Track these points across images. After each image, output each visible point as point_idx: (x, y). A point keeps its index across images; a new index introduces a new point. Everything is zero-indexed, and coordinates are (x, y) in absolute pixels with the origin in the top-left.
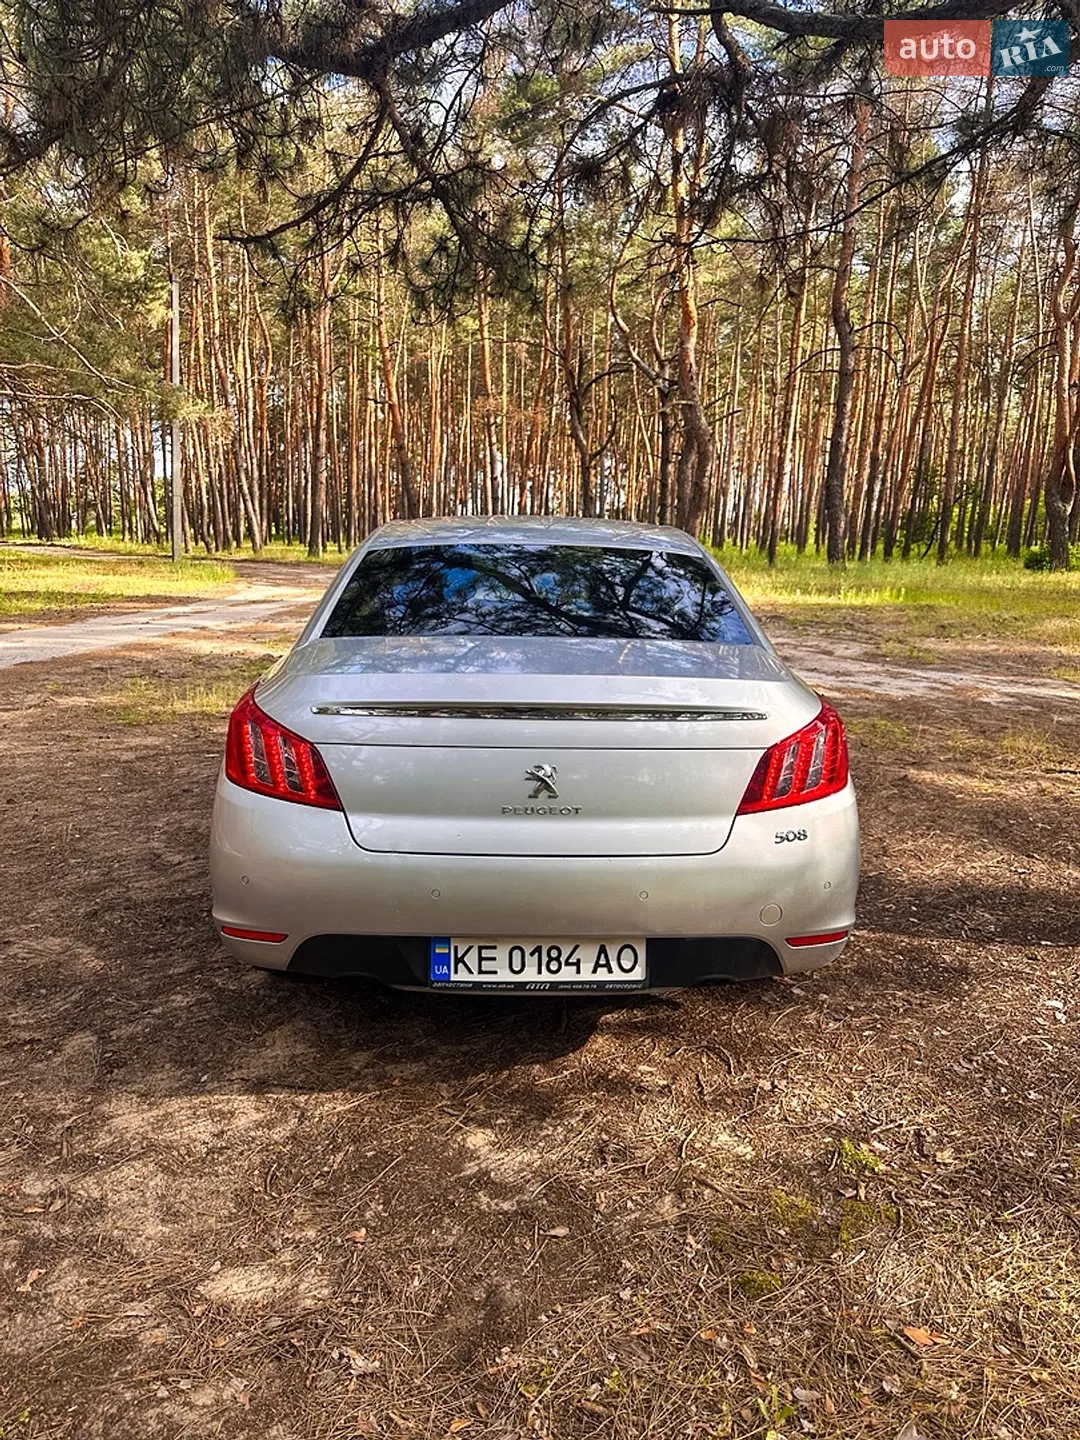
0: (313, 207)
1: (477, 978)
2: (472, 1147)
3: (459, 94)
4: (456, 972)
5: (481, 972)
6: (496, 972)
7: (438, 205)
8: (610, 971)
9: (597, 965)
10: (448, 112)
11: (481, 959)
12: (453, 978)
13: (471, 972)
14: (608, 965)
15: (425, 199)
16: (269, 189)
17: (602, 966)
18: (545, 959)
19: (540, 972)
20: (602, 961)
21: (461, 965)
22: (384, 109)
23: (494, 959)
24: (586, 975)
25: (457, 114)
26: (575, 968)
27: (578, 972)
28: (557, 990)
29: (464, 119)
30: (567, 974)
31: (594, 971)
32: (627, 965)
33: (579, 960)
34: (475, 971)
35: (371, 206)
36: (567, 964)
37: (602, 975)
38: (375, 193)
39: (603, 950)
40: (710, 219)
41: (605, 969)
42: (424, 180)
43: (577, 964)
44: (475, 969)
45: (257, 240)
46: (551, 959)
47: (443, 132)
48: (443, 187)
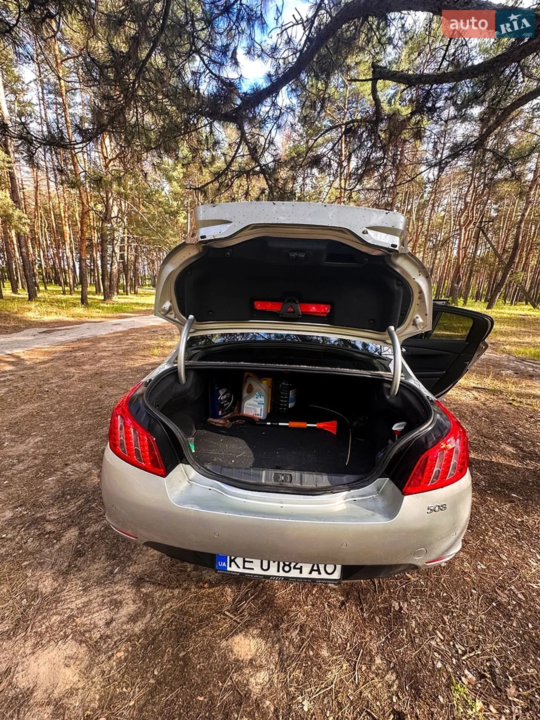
0: (217, 176)
1: (241, 570)
3: (270, 132)
4: (230, 566)
5: (244, 568)
6: (253, 569)
7: (262, 176)
8: (320, 573)
9: (312, 570)
10: (266, 140)
11: (244, 561)
12: (229, 569)
13: (239, 567)
14: (318, 570)
15: (258, 173)
16: (203, 171)
17: (315, 570)
18: (282, 564)
19: (278, 571)
20: (315, 568)
21: (233, 563)
22: (243, 136)
23: (252, 562)
24: (305, 574)
25: (269, 141)
26: (299, 570)
27: (301, 572)
29: (272, 143)
30: (294, 574)
31: (310, 573)
32: (330, 570)
33: (301, 567)
34: (241, 567)
35: (238, 176)
36: (294, 568)
37: (315, 575)
38: (240, 171)
40: (360, 180)
41: (317, 572)
42: (257, 166)
43: (301, 569)
44: (241, 566)
45: (198, 189)
46: (285, 565)
47: (264, 148)
48: (264, 169)
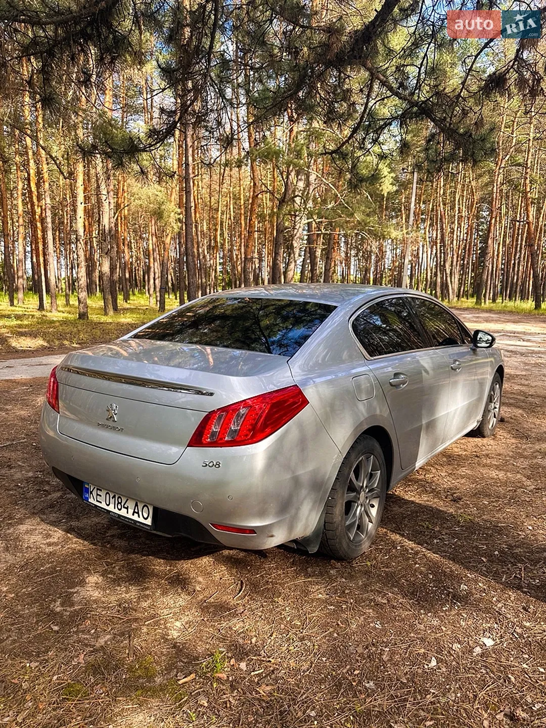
1: (96, 503)
2: (87, 581)
5: (97, 501)
8: (139, 517)
9: (134, 512)
11: (98, 495)
12: (89, 500)
14: (138, 513)
17: (136, 513)
18: (116, 501)
19: (114, 508)
20: (136, 511)
21: (92, 495)
23: (101, 496)
24: (130, 516)
26: (126, 510)
27: (127, 512)
28: (120, 518)
30: (123, 512)
31: (133, 514)
32: (146, 516)
34: (95, 499)
36: (124, 507)
37: (135, 517)
39: (136, 505)
41: (137, 515)
43: (127, 508)
46: (118, 503)
48: (423, 108)
